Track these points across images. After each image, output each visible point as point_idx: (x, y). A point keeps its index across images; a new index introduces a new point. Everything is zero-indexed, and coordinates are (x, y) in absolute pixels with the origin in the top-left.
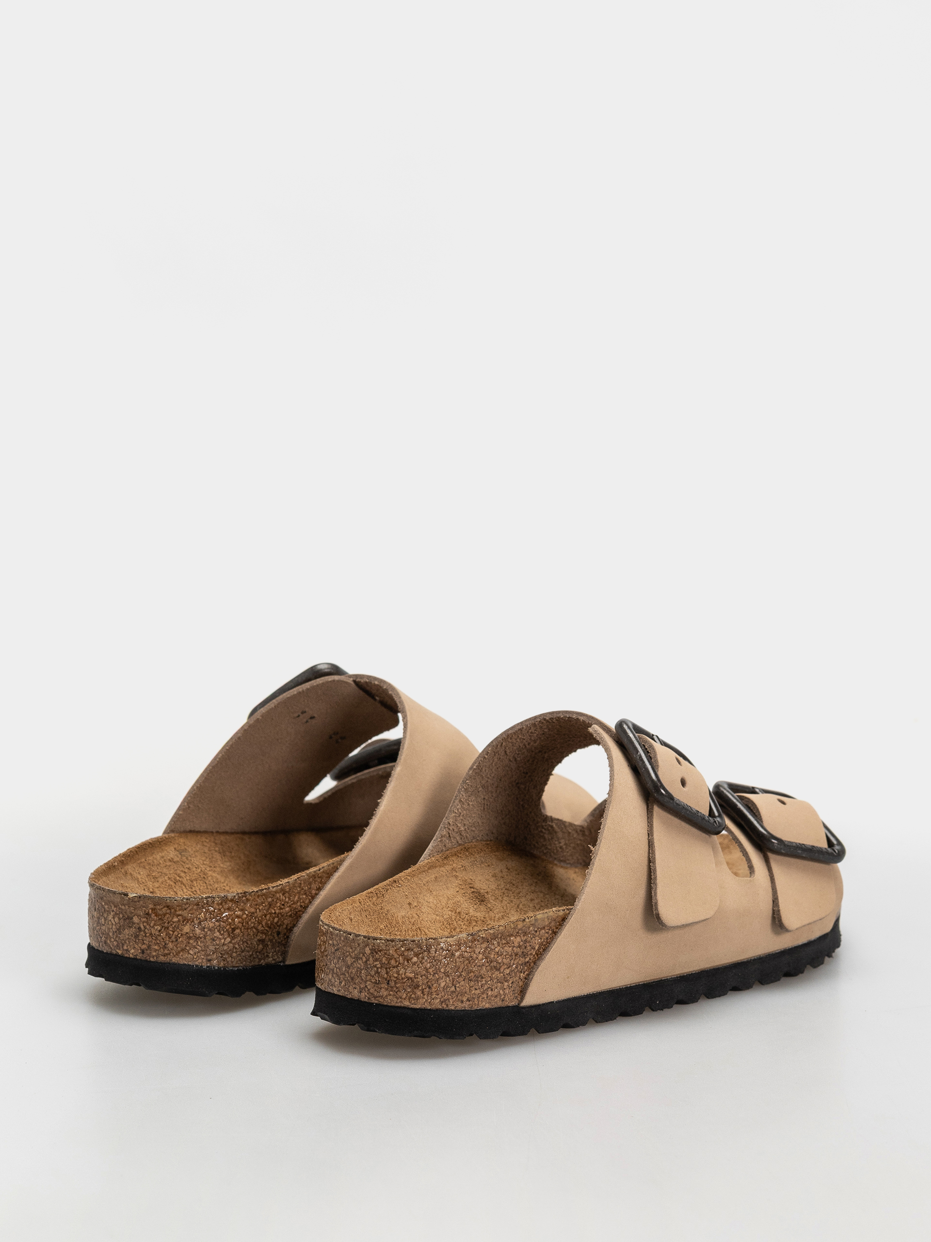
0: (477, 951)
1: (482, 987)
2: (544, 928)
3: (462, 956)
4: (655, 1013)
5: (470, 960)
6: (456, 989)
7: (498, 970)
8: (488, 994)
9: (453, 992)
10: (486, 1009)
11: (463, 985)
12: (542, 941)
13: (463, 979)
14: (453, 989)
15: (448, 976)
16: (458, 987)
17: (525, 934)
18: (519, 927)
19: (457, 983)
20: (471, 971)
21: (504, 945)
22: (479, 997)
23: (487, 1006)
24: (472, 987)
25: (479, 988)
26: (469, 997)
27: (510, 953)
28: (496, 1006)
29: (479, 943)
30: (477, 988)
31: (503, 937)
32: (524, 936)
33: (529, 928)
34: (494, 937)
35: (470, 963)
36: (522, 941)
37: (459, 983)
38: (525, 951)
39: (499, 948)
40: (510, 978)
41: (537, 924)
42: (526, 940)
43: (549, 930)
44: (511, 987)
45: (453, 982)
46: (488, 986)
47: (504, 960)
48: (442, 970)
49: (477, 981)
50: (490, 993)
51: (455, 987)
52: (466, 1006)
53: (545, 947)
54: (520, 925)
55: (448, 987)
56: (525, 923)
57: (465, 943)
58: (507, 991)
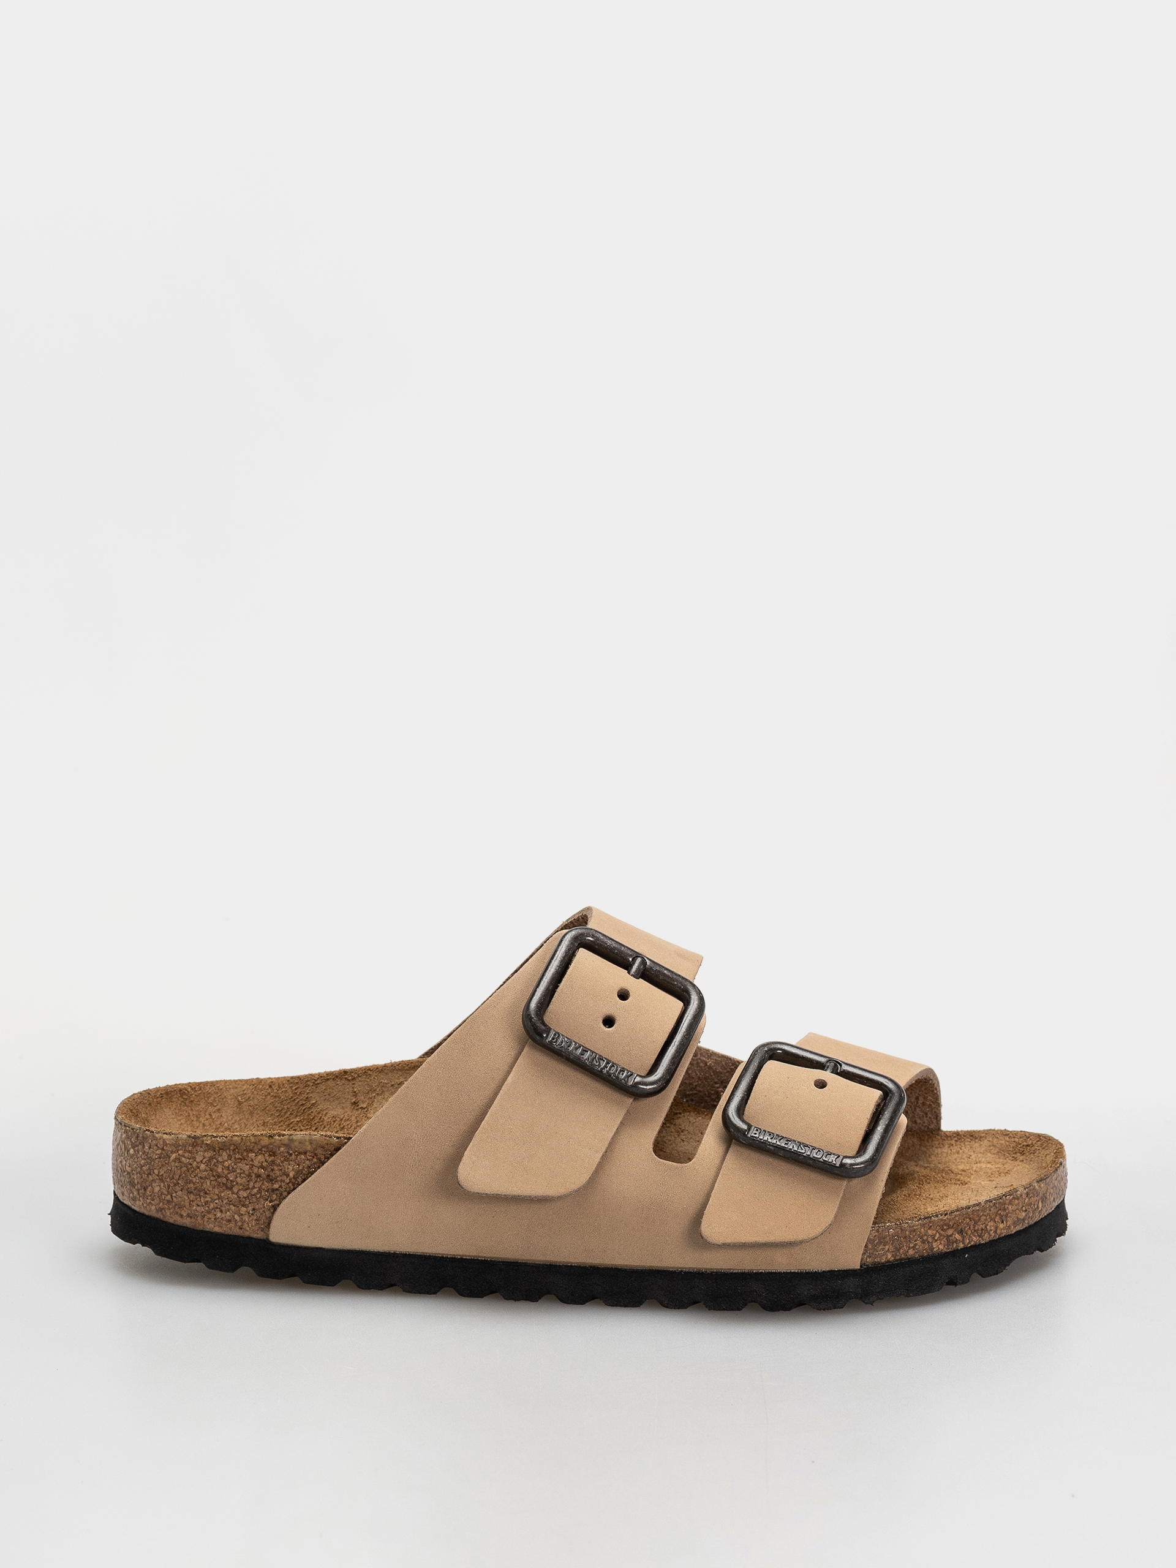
0: (199, 1159)
1: (205, 1204)
2: (305, 1153)
3: (178, 1160)
4: (507, 1302)
5: (190, 1169)
6: (172, 1199)
7: (231, 1189)
8: (215, 1215)
9: (168, 1201)
10: (217, 1234)
11: (180, 1196)
12: (301, 1168)
13: (180, 1189)
14: (169, 1197)
15: (163, 1182)
16: (175, 1197)
17: (274, 1154)
18: (263, 1143)
19: (174, 1192)
20: (191, 1182)
21: (238, 1161)
22: (204, 1216)
23: (217, 1229)
24: (193, 1201)
25: (203, 1206)
26: (189, 1212)
27: (247, 1172)
28: (230, 1233)
29: (202, 1149)
30: (200, 1204)
31: (239, 1149)
32: (270, 1155)
33: (279, 1147)
34: (223, 1147)
35: (189, 1171)
36: (266, 1161)
37: (176, 1192)
38: (271, 1174)
39: (230, 1162)
40: (250, 1203)
41: (292, 1145)
42: (273, 1162)
43: (313, 1157)
44: (252, 1214)
45: (169, 1189)
46: (216, 1205)
47: (239, 1179)
48: (156, 1171)
49: (199, 1195)
50: (219, 1215)
51: (172, 1196)
52: (187, 1222)
53: (304, 1176)
54: (265, 1141)
55: (162, 1194)
56: (273, 1141)
57: (184, 1146)
58: (246, 1218)
